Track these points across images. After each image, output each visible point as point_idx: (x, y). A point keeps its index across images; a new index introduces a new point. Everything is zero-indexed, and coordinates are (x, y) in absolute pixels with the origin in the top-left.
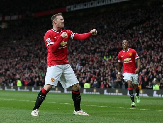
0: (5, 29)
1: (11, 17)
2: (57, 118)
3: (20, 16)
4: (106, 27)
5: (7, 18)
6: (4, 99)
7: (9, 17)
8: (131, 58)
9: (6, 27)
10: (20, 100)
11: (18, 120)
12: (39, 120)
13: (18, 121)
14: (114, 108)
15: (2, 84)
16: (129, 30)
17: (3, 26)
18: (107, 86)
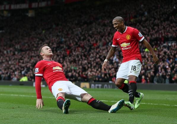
0: (32, 18)
1: (38, 4)
3: (49, 3)
4: (146, 14)
5: (34, 5)
6: (32, 96)
7: (37, 4)
8: (129, 43)
9: (34, 15)
10: (50, 97)
14: (157, 105)
15: (30, 79)
16: (173, 16)
17: (30, 14)
18: (148, 81)
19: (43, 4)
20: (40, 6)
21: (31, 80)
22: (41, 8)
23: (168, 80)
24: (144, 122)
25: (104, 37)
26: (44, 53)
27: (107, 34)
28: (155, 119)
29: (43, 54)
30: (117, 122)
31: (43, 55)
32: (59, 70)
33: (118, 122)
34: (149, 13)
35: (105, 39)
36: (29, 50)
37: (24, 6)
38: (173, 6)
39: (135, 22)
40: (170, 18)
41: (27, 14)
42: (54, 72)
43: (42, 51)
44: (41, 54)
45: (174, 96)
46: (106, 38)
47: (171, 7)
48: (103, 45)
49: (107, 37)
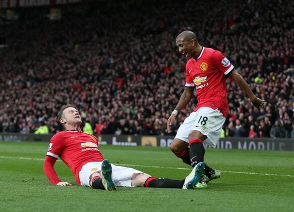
2: (164, 196)
4: (257, 15)
8: (206, 78)
9: (59, 17)
11: (86, 201)
12: (128, 201)
13: (86, 203)
14: (275, 176)
15: (53, 130)
17: (53, 16)
29: (65, 121)
31: (65, 123)
32: (91, 148)
33: (208, 205)
36: (52, 79)
41: (48, 16)
42: (84, 152)
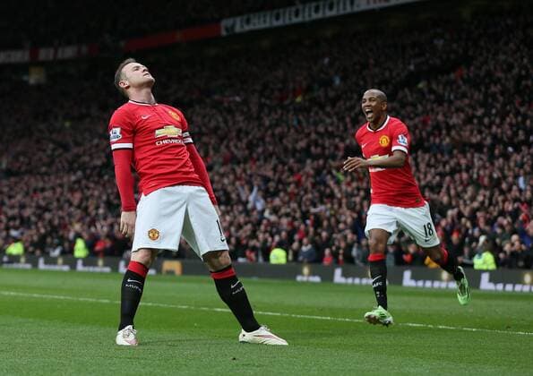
0: (38, 87)
1: (56, 52)
2: (192, 351)
3: (85, 49)
4: (337, 81)
5: (45, 54)
6: (35, 295)
7: (51, 51)
9: (43, 80)
10: (81, 299)
11: (76, 358)
12: (138, 358)
14: (361, 323)
15: (31, 249)
16: (406, 90)
17: (34, 78)
18: (341, 257)
19: (68, 52)
20: (60, 56)
21: (33, 253)
22: (63, 62)
23: (393, 258)
24: (326, 367)
25: (225, 142)
26: (130, 82)
27: (234, 134)
28: (354, 361)
29: (127, 83)
30: (254, 365)
31: (128, 87)
32: (171, 139)
33: (258, 367)
34: (343, 79)
35: (227, 147)
36: (30, 172)
37: (19, 56)
38: (409, 64)
39: (307, 104)
40: (400, 95)
41: (25, 78)
42: (159, 147)
43: (122, 77)
44: (122, 86)
45: (406, 298)
46: (232, 144)
47: (401, 66)
48: (224, 163)
49: (235, 140)
